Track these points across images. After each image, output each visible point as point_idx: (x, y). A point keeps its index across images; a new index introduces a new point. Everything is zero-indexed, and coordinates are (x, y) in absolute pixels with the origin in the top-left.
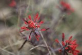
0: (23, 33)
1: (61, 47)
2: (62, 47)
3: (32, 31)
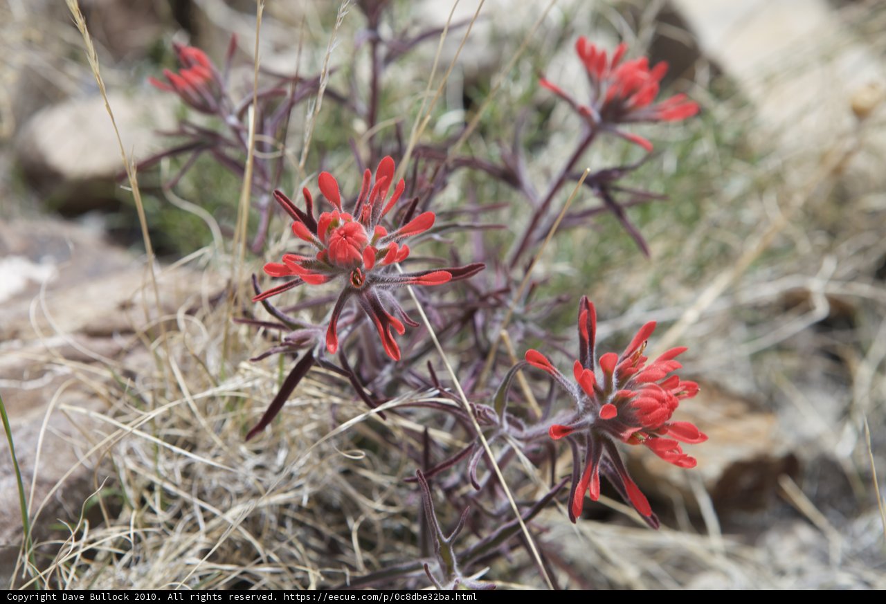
2: (580, 402)
3: (347, 292)
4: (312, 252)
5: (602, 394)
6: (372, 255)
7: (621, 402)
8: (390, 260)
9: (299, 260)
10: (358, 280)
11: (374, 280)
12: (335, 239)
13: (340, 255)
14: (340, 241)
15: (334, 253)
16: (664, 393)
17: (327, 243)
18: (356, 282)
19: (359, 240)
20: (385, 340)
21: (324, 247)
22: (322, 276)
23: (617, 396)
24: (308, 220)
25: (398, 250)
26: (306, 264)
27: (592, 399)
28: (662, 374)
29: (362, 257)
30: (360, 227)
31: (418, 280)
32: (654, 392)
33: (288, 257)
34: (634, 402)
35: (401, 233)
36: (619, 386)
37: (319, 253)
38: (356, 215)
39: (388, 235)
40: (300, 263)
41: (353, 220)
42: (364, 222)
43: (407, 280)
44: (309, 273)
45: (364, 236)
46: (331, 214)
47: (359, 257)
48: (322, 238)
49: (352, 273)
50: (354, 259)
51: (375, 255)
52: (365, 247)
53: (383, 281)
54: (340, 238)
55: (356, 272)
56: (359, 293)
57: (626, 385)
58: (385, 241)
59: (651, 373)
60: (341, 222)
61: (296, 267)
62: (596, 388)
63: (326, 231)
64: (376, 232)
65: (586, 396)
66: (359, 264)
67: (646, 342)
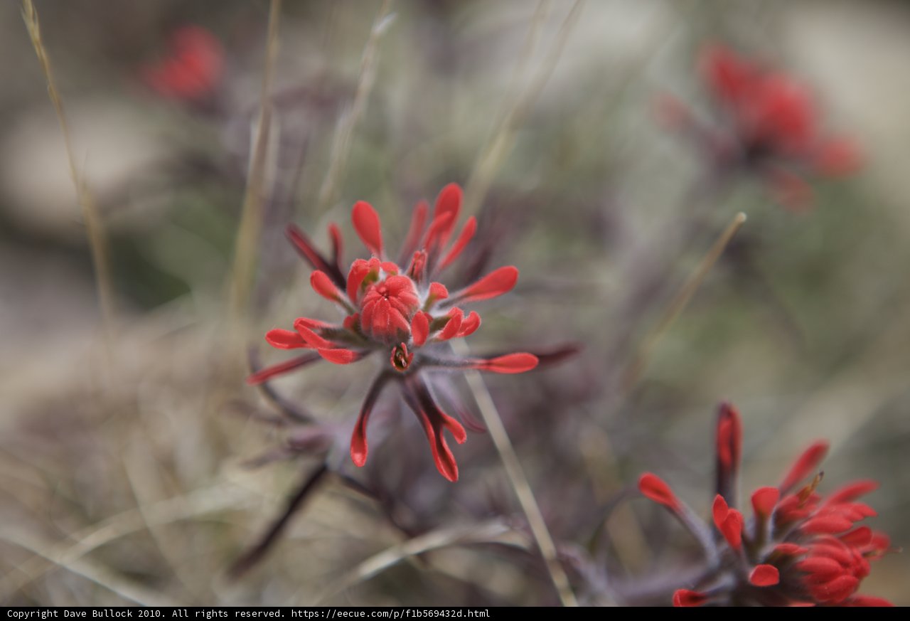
0: (286, 385)
1: (695, 552)
2: (714, 552)
3: (385, 377)
4: (335, 315)
5: (752, 546)
6: (426, 325)
7: (781, 561)
8: (450, 334)
9: (318, 327)
10: (403, 361)
11: (425, 361)
12: (371, 299)
13: (378, 323)
14: (379, 301)
15: (369, 318)
16: (847, 553)
17: (360, 304)
18: (399, 364)
19: (409, 302)
20: (436, 449)
21: (356, 310)
22: (350, 351)
23: (776, 551)
24: (334, 271)
25: (464, 319)
26: (328, 333)
27: (737, 553)
28: (844, 523)
29: (409, 328)
30: (409, 284)
31: (489, 364)
32: (832, 549)
33: (302, 322)
34: (801, 563)
35: (467, 295)
36: (777, 534)
37: (348, 319)
38: (403, 266)
39: (450, 297)
40: (319, 331)
41: (400, 272)
42: (415, 275)
43: (472, 364)
44: (331, 346)
45: (414, 297)
46: (369, 262)
47: (405, 327)
48: (353, 297)
49: (395, 349)
50: (398, 329)
51: (429, 325)
52: (414, 314)
53: (437, 363)
54: (379, 298)
55: (400, 348)
56: (401, 378)
57: (786, 534)
58: (443, 306)
59: (827, 520)
60: (382, 276)
61: (313, 337)
62: (743, 537)
63: (359, 288)
64: (432, 290)
65: (725, 546)
66: (405, 336)
67: (822, 474)
